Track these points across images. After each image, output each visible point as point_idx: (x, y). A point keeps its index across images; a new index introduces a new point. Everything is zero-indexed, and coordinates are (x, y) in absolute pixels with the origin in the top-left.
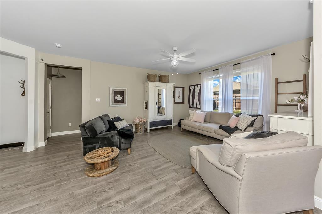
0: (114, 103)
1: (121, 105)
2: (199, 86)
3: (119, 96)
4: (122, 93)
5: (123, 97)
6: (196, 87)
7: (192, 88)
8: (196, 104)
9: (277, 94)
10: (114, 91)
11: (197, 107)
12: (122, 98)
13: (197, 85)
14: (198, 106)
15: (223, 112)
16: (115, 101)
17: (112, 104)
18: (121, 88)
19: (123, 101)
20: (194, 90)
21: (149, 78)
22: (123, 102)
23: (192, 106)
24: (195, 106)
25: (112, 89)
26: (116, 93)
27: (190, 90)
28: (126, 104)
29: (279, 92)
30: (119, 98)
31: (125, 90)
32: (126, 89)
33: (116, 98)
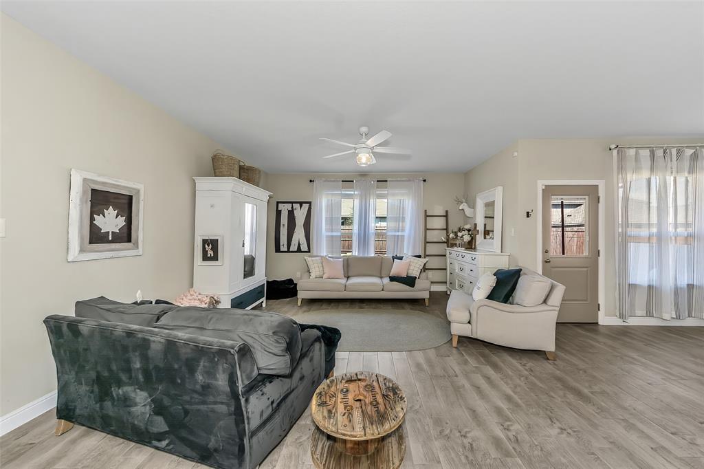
0: (90, 243)
1: (121, 251)
2: (306, 206)
3: (111, 212)
4: (125, 204)
5: (129, 221)
6: (297, 206)
7: (284, 209)
8: (299, 244)
9: (426, 229)
10: (94, 191)
11: (299, 250)
12: (122, 222)
13: (301, 204)
14: (304, 247)
15: (361, 255)
16: (96, 237)
17: (82, 250)
19: (126, 235)
20: (291, 213)
21: (217, 166)
22: (129, 241)
23: (284, 248)
24: (294, 247)
25: (86, 181)
26: (100, 199)
27: (279, 213)
28: (138, 248)
29: (428, 227)
30: (110, 221)
31: (138, 191)
32: (141, 187)
33: (99, 220)
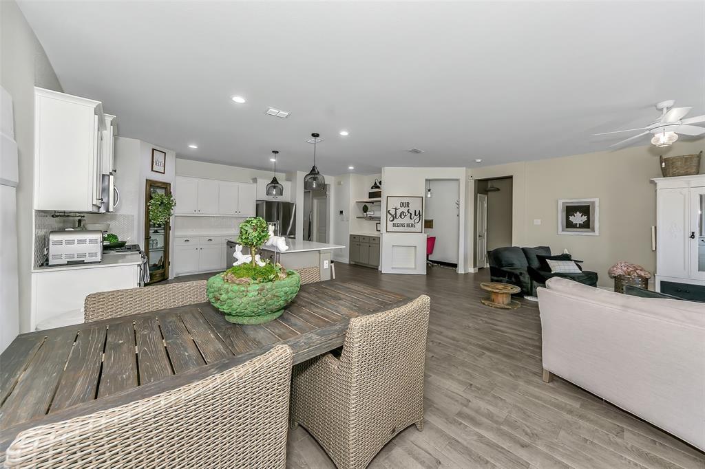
0: (566, 228)
3: (578, 214)
4: (586, 210)
5: (588, 218)
10: (567, 207)
12: (585, 218)
16: (570, 225)
17: (562, 230)
18: (583, 200)
19: (587, 225)
22: (589, 228)
25: (563, 203)
28: (594, 231)
30: (578, 218)
31: (593, 203)
32: (596, 200)
33: (571, 218)
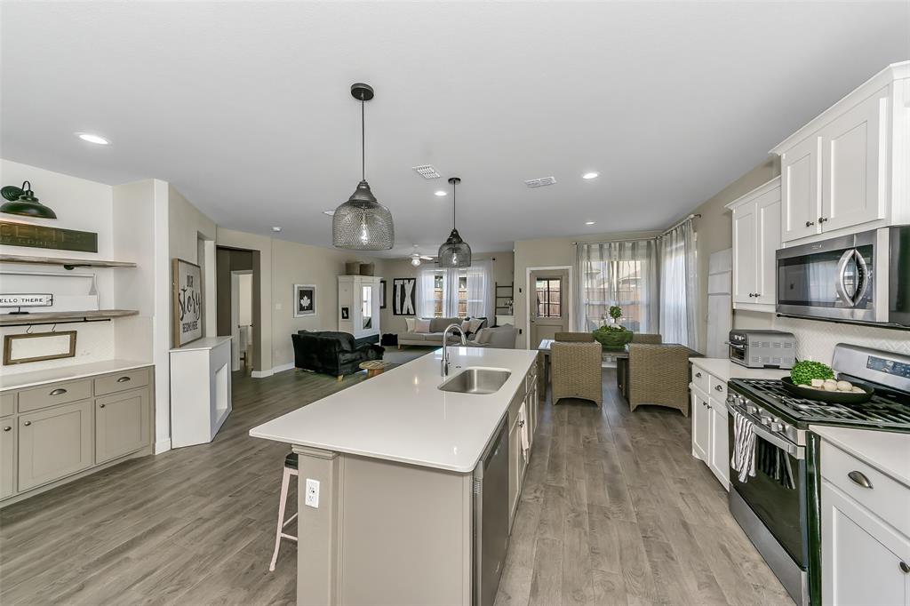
0: (300, 311)
1: (309, 314)
2: (412, 282)
3: (306, 298)
4: (310, 294)
5: (311, 301)
6: (406, 281)
7: (399, 283)
8: (408, 309)
9: (497, 297)
10: (300, 291)
11: (408, 314)
12: (309, 302)
13: (409, 280)
14: (412, 312)
15: (445, 317)
17: (297, 313)
18: (307, 286)
19: (310, 307)
20: (403, 287)
22: (312, 309)
23: (399, 312)
24: (405, 312)
25: (298, 287)
27: (395, 287)
28: (315, 312)
30: (306, 302)
31: (314, 288)
32: (315, 286)
33: (302, 302)
